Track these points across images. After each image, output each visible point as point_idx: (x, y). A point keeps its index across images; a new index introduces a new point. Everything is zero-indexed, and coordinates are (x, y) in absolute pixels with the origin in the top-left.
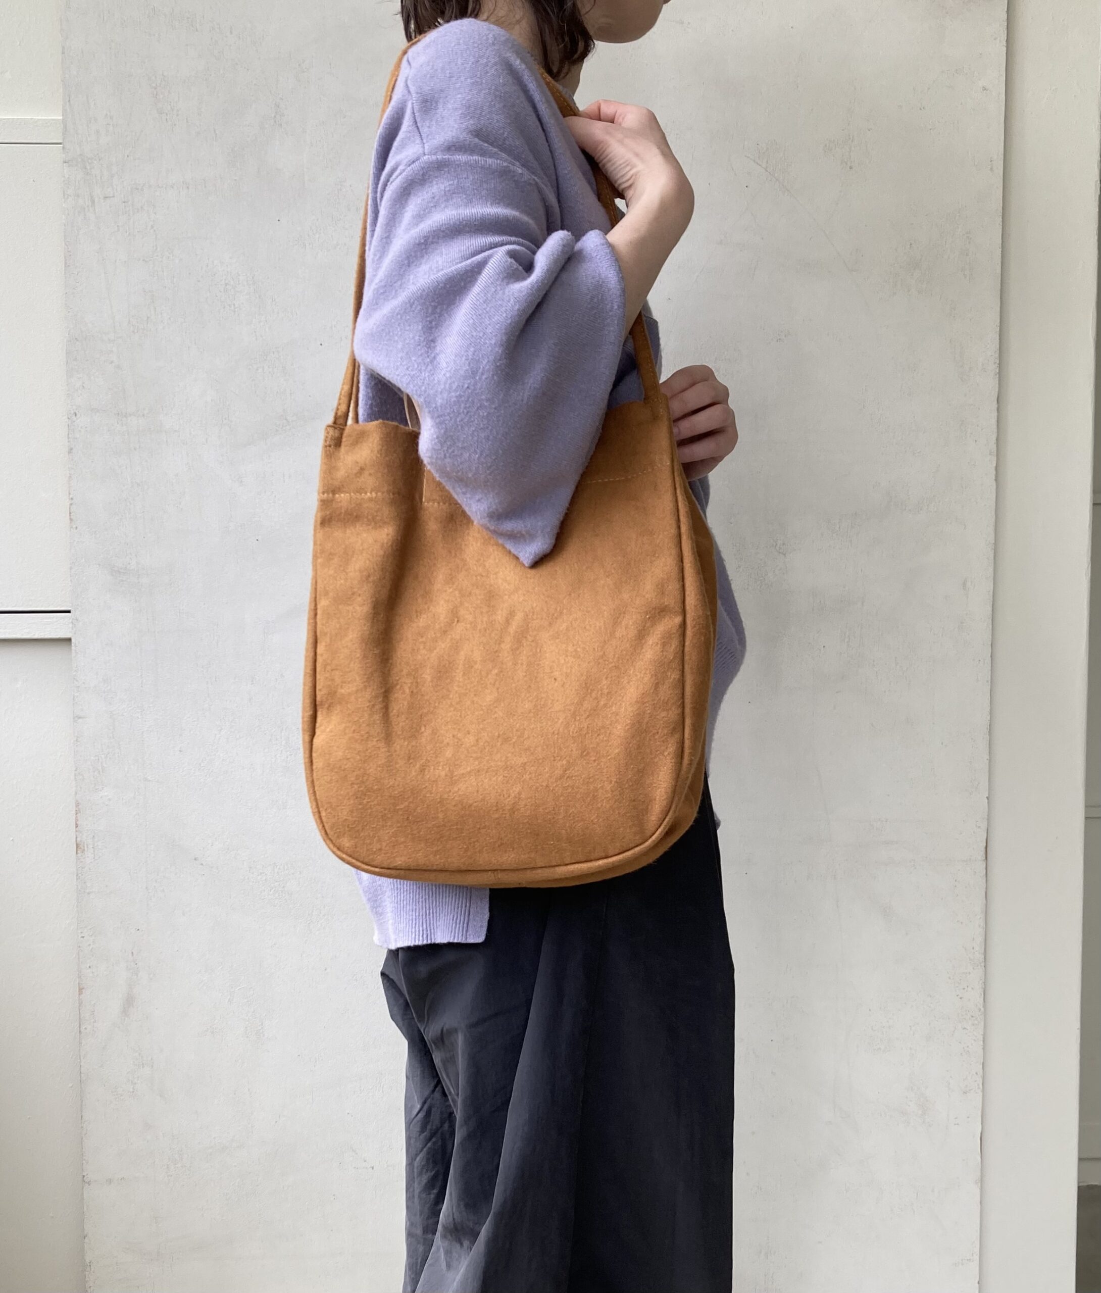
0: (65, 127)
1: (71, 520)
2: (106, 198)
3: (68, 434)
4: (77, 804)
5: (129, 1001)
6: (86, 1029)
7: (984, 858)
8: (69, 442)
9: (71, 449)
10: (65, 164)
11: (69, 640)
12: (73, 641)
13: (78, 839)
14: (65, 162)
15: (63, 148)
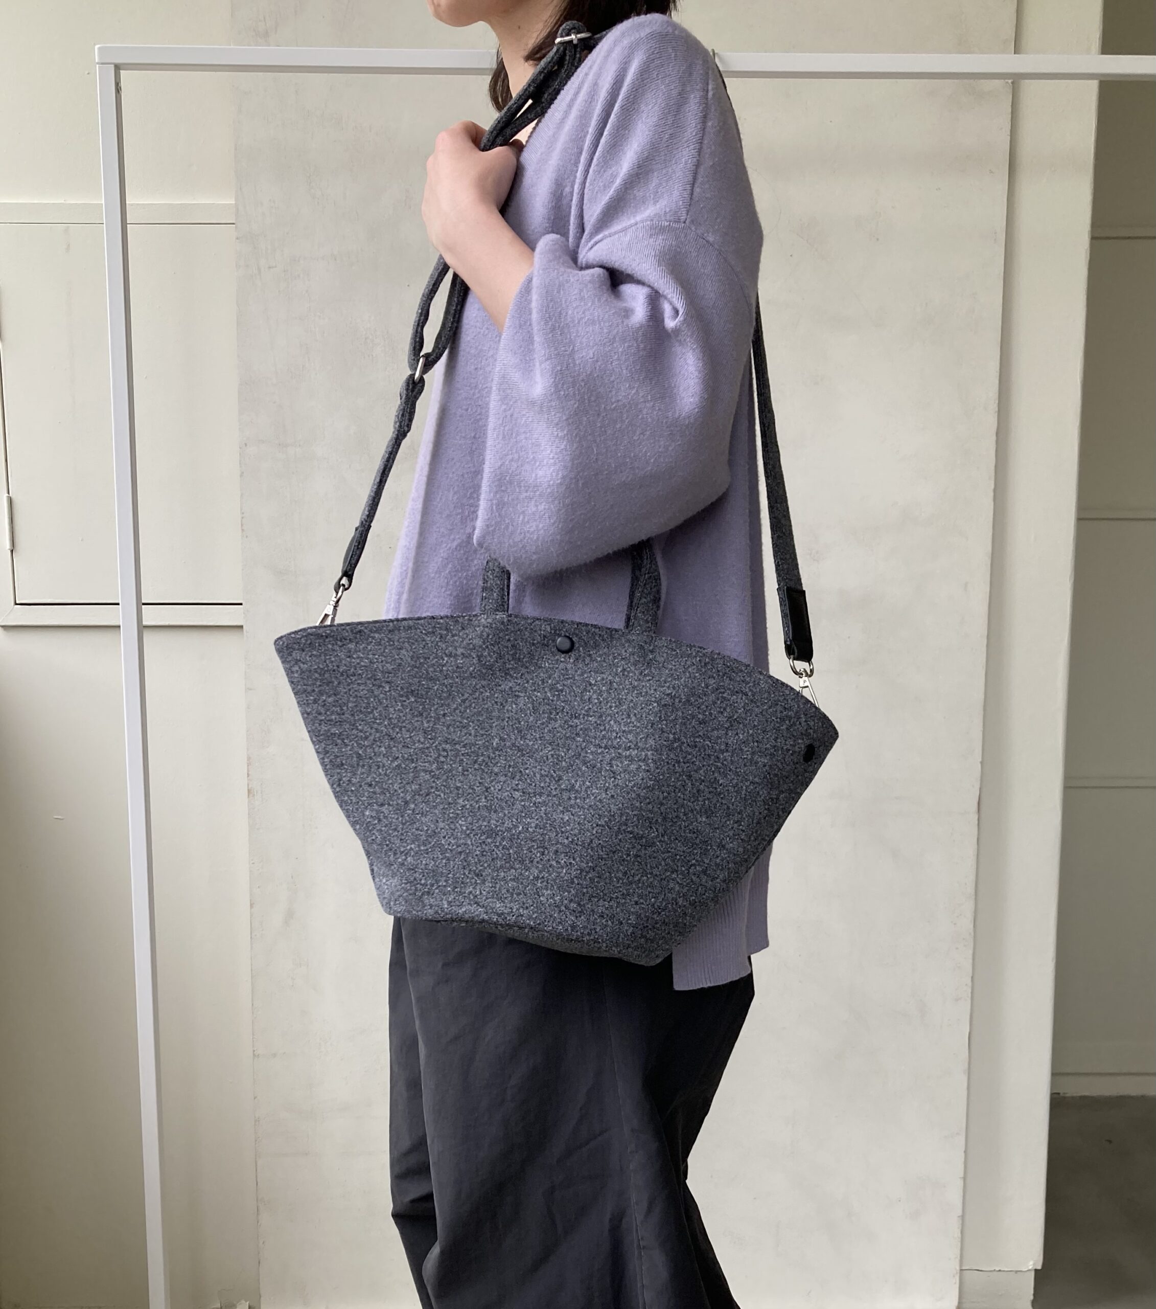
0: (237, 210)
1: (243, 530)
2: (270, 268)
3: (240, 461)
4: (249, 758)
5: (290, 915)
6: (256, 935)
7: (977, 811)
8: (240, 467)
9: (243, 473)
10: (237, 241)
11: (241, 627)
12: (244, 627)
13: (250, 787)
14: (237, 239)
15: (236, 227)
